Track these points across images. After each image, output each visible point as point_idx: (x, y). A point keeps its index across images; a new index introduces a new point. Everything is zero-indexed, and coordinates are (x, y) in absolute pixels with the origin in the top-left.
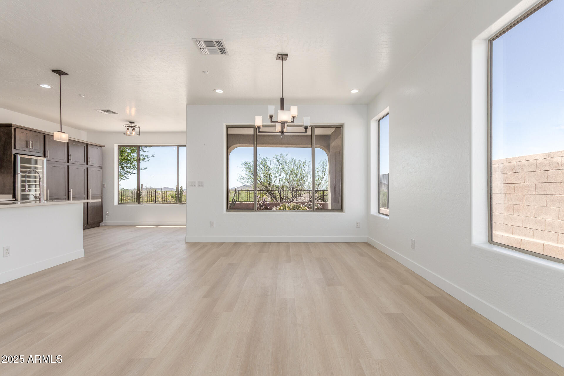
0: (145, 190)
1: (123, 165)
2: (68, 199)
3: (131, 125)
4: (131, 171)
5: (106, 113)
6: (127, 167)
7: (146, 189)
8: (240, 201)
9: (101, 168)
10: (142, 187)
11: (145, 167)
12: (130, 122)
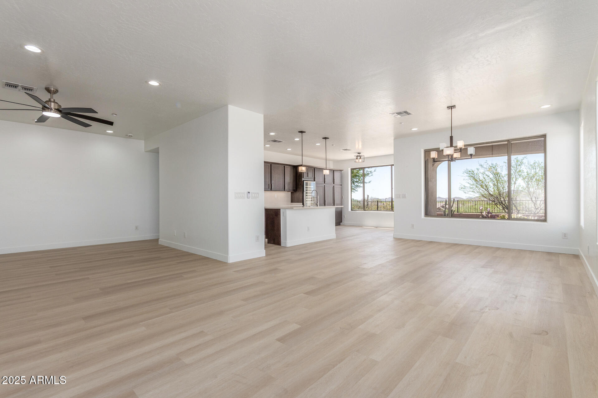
0: (371, 201)
1: (353, 180)
2: (325, 205)
3: (359, 156)
4: (359, 185)
5: (345, 151)
6: (356, 182)
7: (372, 199)
8: (459, 211)
9: (341, 185)
10: (368, 198)
11: (369, 181)
12: (358, 153)
